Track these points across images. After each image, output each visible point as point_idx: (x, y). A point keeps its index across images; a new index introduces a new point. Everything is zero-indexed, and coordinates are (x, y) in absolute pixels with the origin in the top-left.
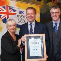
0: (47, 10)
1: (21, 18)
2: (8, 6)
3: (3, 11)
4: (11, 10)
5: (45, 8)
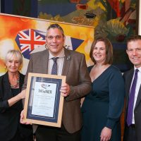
2: (33, 31)
3: (25, 38)
4: (39, 36)
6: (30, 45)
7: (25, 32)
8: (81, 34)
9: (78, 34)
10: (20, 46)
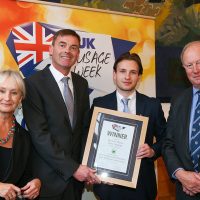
0: (187, 31)
1: (86, 60)
3: (26, 39)
4: (51, 35)
5: (179, 24)
6: (34, 53)
7: (24, 28)
8: (130, 30)
9: (126, 31)
10: (15, 56)
